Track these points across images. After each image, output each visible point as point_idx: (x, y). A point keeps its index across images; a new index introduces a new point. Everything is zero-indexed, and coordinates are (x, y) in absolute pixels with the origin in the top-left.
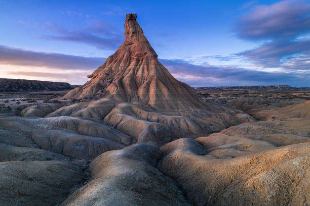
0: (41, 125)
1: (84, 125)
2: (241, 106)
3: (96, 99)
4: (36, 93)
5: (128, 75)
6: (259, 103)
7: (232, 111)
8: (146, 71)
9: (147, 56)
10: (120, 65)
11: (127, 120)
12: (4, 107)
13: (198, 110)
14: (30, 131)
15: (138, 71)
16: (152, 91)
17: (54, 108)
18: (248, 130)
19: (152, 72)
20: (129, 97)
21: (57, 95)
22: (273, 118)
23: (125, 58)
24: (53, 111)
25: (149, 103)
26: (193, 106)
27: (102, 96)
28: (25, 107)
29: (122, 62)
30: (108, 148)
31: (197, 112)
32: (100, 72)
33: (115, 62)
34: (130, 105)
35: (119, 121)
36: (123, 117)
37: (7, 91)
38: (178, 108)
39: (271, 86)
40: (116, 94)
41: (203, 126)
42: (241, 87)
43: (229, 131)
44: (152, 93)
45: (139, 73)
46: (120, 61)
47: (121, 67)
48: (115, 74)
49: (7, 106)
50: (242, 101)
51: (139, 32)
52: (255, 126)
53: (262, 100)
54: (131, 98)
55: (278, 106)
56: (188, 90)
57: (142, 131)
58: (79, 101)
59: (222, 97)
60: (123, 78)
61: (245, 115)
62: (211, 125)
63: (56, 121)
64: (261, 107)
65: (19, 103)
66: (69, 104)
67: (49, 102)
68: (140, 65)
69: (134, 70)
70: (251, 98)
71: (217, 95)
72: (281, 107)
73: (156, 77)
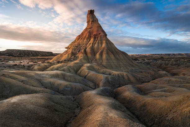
0: (44, 76)
1: (68, 76)
2: (160, 66)
3: (71, 61)
4: (34, 58)
5: (89, 47)
6: (172, 65)
7: (155, 70)
8: (100, 45)
9: (101, 35)
10: (84, 41)
11: (91, 74)
12: (21, 65)
13: (133, 69)
14: (39, 78)
15: (95, 44)
16: (104, 56)
17: (48, 66)
18: (169, 81)
19: (104, 45)
20: (90, 60)
21: (48, 59)
22: (184, 74)
23: (87, 36)
24: (47, 68)
25: (103, 64)
26: (130, 66)
27: (74, 60)
28: (32, 65)
29: (86, 39)
30: (84, 89)
31: (132, 69)
32: (73, 45)
33: (81, 39)
34: (92, 65)
35: (86, 74)
36: (89, 72)
37: (18, 57)
38: (120, 67)
39: (179, 54)
40: (83, 58)
41: (138, 78)
42: (158, 55)
43: (156, 82)
44: (104, 58)
45: (96, 45)
46: (84, 39)
47: (85, 42)
48: (81, 46)
49: (23, 65)
50: (161, 63)
51: (95, 21)
52: (173, 79)
53: (174, 63)
54: (91, 61)
55: (186, 67)
56: (126, 56)
57: (101, 80)
58: (62, 62)
59: (146, 61)
60: (86, 48)
61: (164, 72)
62: (143, 78)
63: (52, 73)
64: (174, 67)
65: (28, 63)
66: (56, 64)
67: (45, 63)
68: (96, 41)
69: (93, 44)
70: (167, 61)
71: (143, 59)
72: (187, 67)
73: (106, 48)
